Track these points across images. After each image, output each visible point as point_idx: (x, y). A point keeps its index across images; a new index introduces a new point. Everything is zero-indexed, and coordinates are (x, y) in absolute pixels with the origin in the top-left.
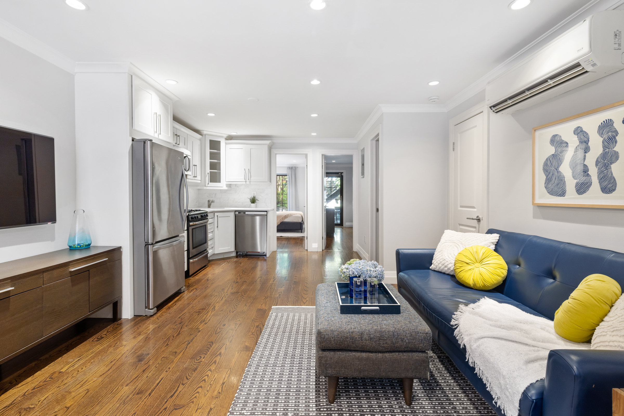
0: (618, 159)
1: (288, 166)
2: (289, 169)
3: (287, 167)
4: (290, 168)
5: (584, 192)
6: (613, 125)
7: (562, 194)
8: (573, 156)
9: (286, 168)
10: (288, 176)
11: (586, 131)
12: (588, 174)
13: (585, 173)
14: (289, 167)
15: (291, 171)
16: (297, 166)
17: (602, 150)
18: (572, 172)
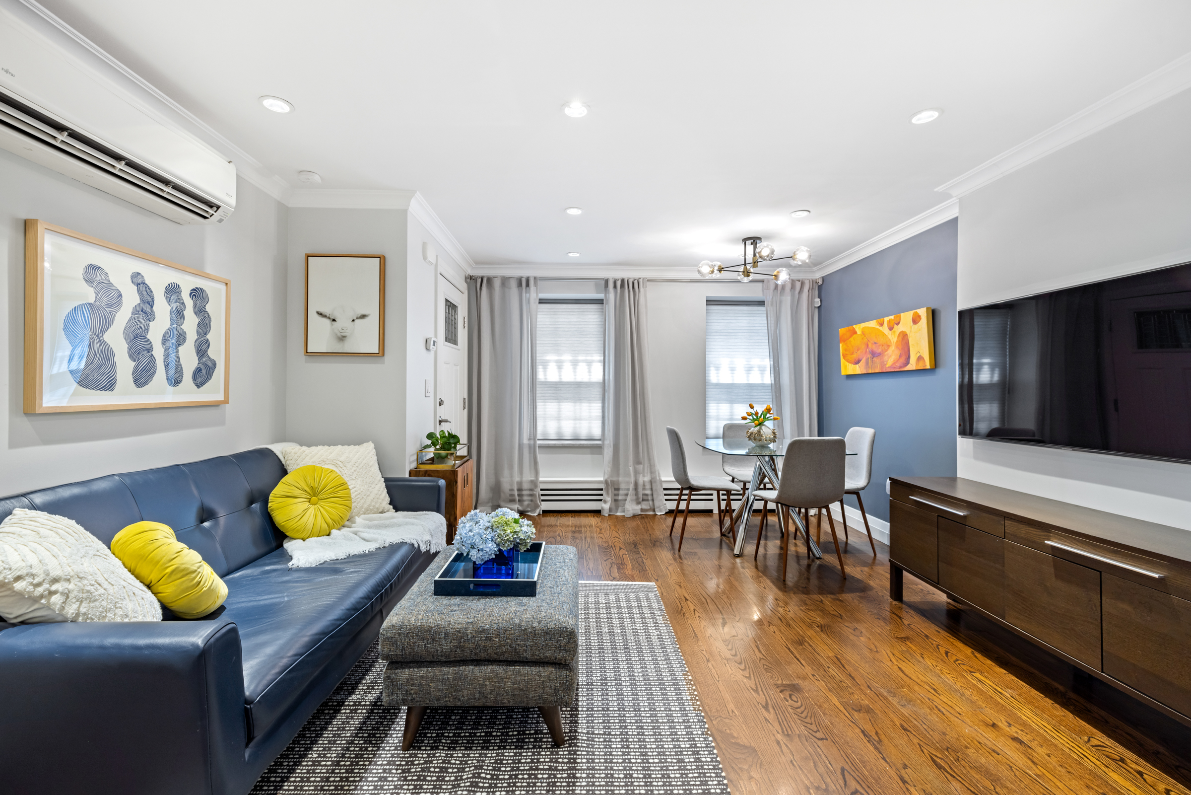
0: (185, 342)
5: (146, 383)
6: (180, 294)
7: (109, 386)
8: (130, 320)
11: (151, 287)
12: (152, 355)
13: (148, 352)
17: (169, 324)
18: (128, 348)
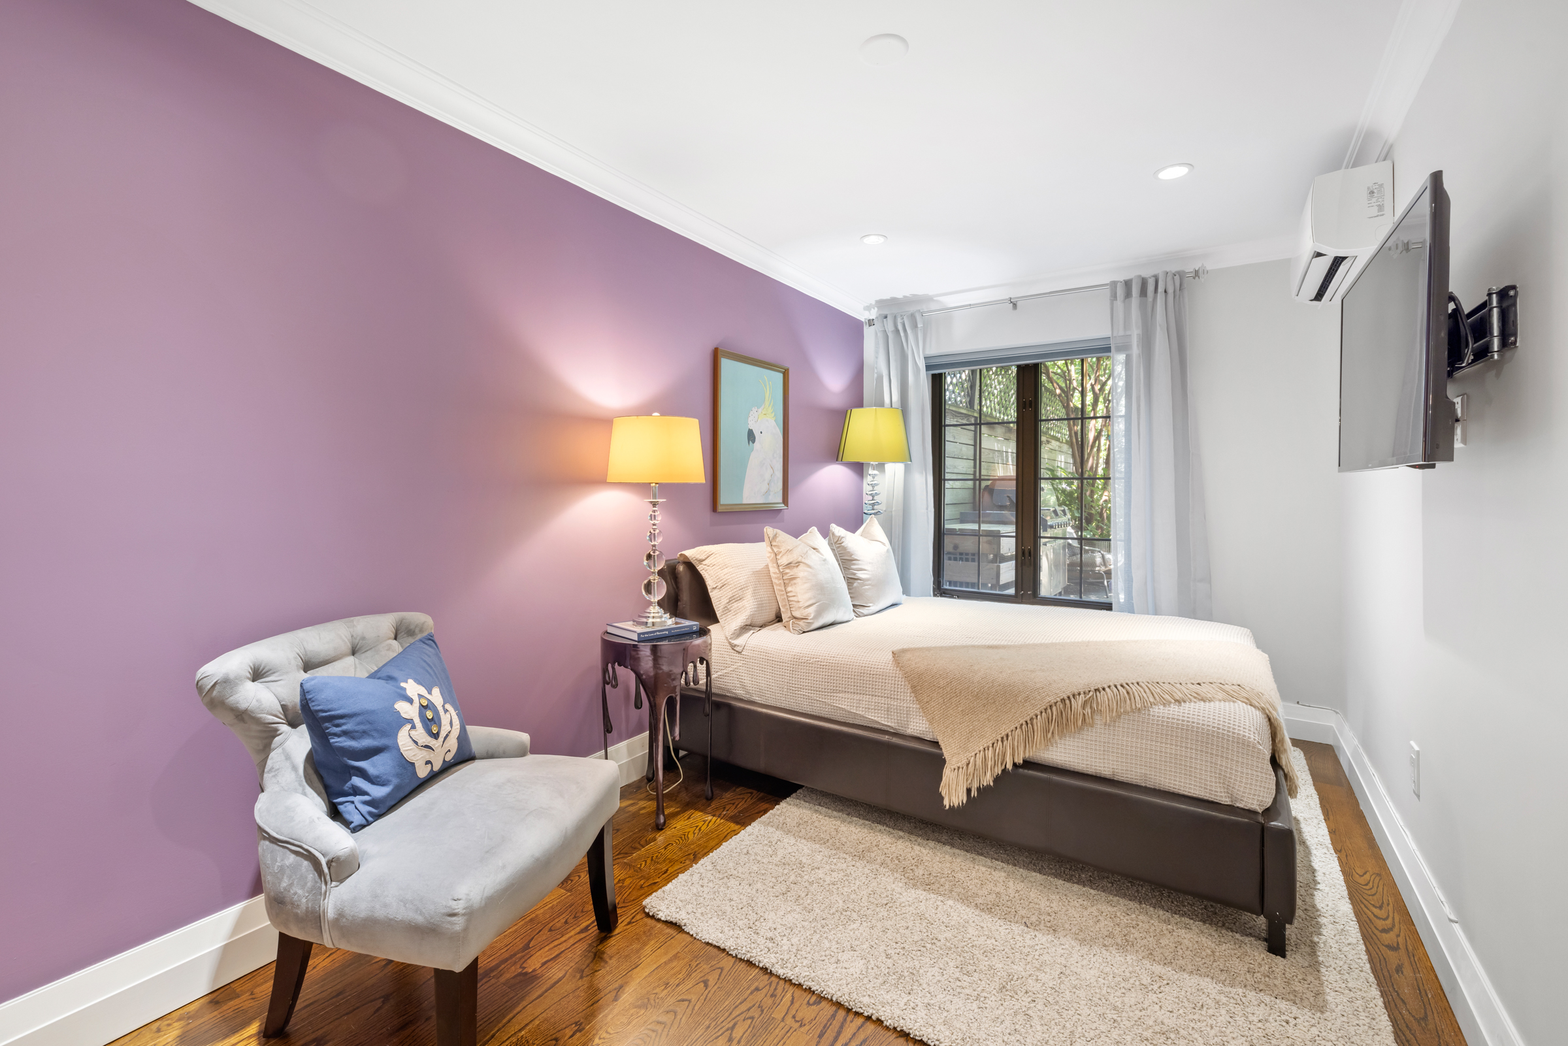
1: (1121, 277)
2: (1128, 294)
3: (1114, 284)
4: (1135, 291)
9: (1107, 292)
10: (1120, 349)
14: (1128, 284)
15: (1143, 307)
16: (1189, 268)
